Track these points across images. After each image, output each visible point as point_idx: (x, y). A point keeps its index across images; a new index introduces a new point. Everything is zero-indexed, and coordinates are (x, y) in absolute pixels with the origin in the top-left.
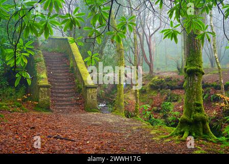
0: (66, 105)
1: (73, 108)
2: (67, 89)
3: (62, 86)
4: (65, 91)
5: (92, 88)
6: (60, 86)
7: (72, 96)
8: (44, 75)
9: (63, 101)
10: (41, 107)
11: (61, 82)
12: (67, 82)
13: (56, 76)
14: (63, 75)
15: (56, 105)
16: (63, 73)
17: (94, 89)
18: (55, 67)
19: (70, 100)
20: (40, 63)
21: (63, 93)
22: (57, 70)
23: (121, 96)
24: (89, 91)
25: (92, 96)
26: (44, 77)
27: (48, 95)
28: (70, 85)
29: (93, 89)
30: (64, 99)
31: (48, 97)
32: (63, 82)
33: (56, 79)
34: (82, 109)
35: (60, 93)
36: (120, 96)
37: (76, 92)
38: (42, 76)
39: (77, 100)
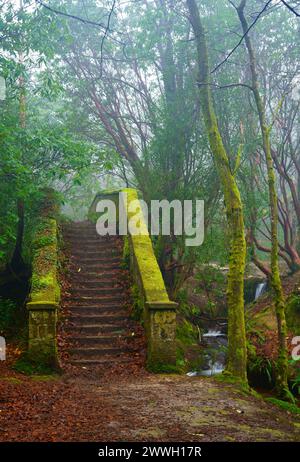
0: (102, 353)
1: (117, 361)
2: (109, 310)
3: (100, 301)
4: (105, 314)
5: (162, 310)
6: (94, 302)
7: (118, 329)
8: (49, 279)
9: (97, 341)
10: (33, 363)
11: (96, 293)
12: (113, 293)
13: (89, 277)
14: (105, 276)
15: (76, 352)
16: (107, 269)
17: (169, 314)
18: (90, 256)
19: (114, 340)
20: (47, 248)
21: (97, 321)
22: (94, 262)
23: (239, 331)
24: (156, 318)
25: (163, 331)
26: (48, 283)
27: (50, 329)
28: (119, 300)
29: (165, 314)
30: (100, 336)
31: (50, 336)
32: (103, 293)
33: (87, 285)
34: (140, 365)
35: (90, 320)
36: (234, 333)
37: (130, 318)
38: (43, 280)
39: (130, 340)
